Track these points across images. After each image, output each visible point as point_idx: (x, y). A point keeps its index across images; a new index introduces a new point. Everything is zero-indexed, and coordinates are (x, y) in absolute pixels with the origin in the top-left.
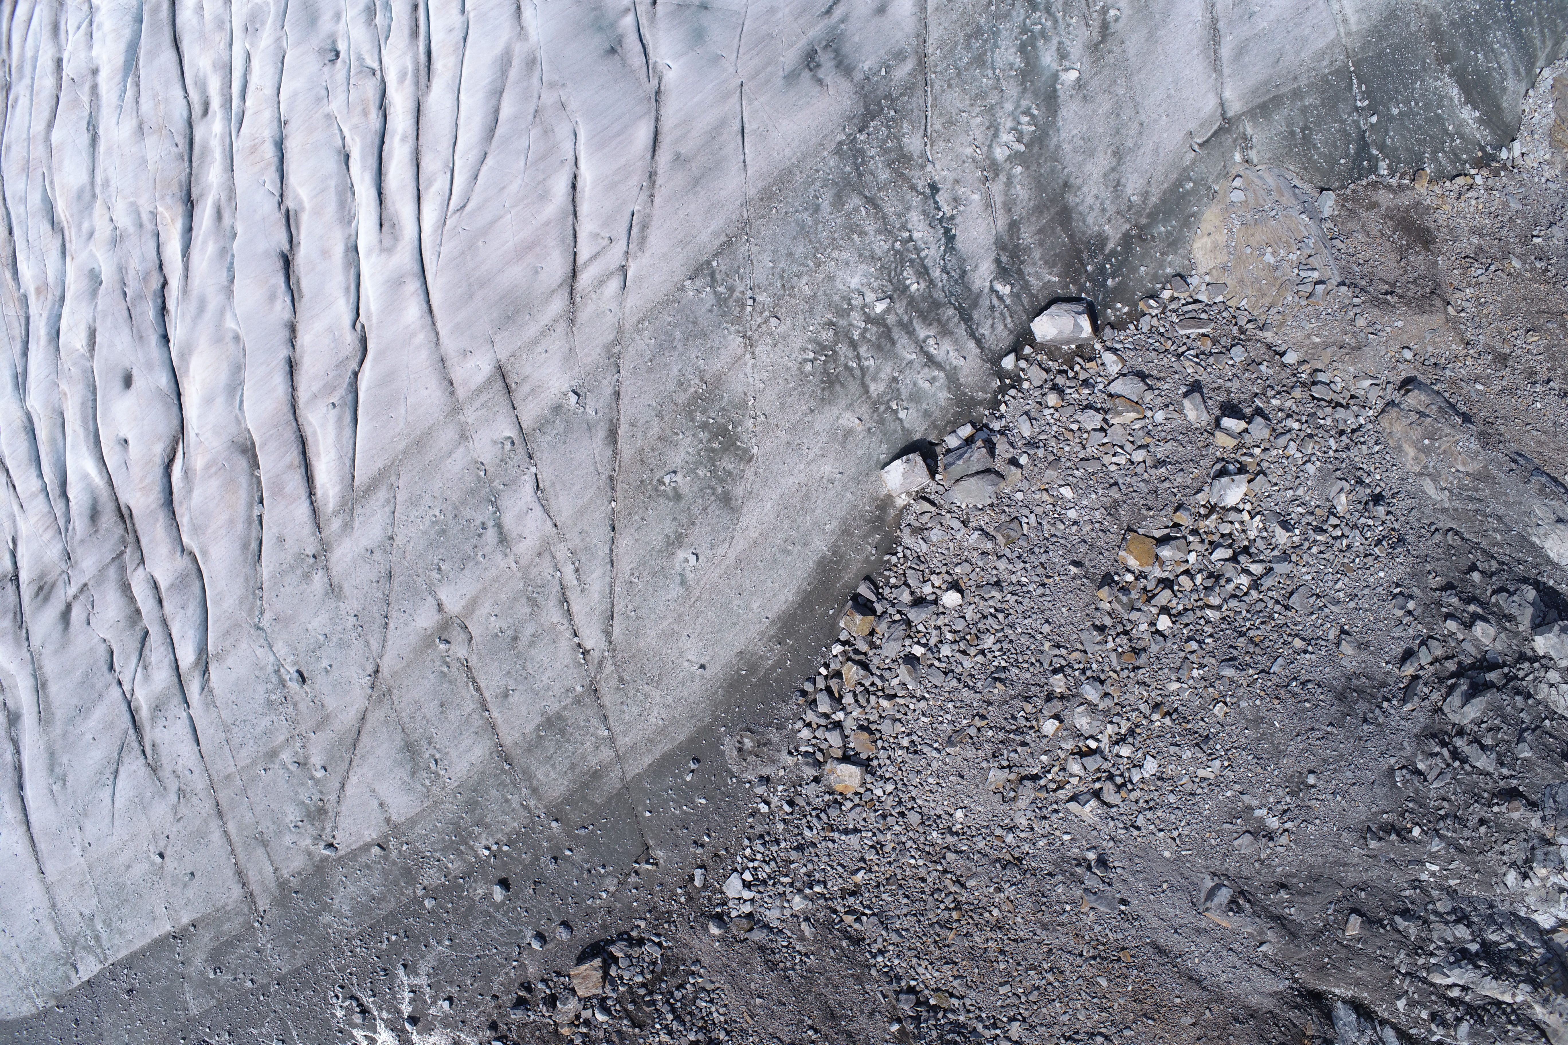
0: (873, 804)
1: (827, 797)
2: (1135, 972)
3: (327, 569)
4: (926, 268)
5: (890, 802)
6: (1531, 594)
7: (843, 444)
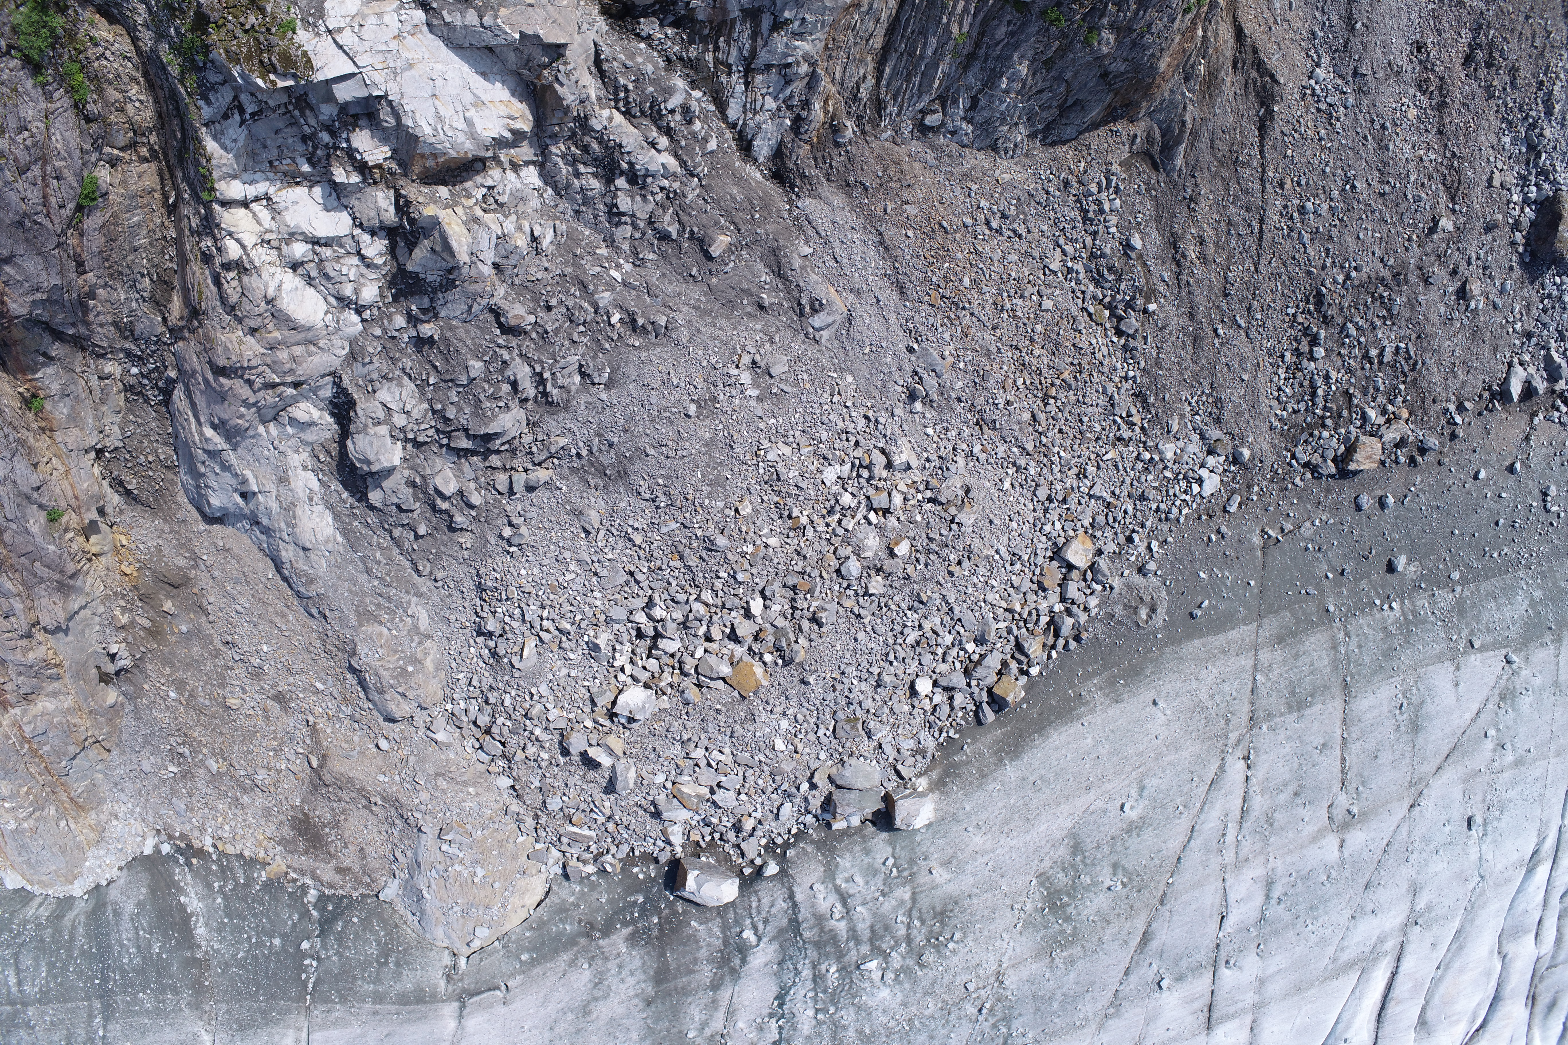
0: (1069, 517)
1: (1099, 534)
2: (935, 279)
3: (1412, 910)
4: (814, 981)
5: (1054, 515)
6: (375, 497)
7: (954, 856)
